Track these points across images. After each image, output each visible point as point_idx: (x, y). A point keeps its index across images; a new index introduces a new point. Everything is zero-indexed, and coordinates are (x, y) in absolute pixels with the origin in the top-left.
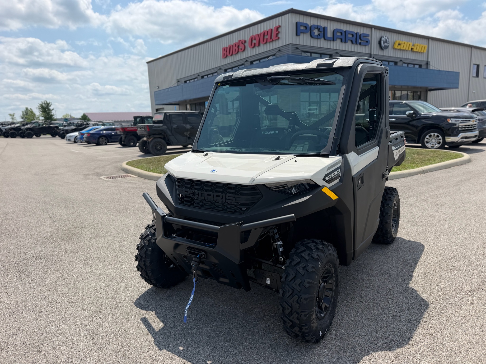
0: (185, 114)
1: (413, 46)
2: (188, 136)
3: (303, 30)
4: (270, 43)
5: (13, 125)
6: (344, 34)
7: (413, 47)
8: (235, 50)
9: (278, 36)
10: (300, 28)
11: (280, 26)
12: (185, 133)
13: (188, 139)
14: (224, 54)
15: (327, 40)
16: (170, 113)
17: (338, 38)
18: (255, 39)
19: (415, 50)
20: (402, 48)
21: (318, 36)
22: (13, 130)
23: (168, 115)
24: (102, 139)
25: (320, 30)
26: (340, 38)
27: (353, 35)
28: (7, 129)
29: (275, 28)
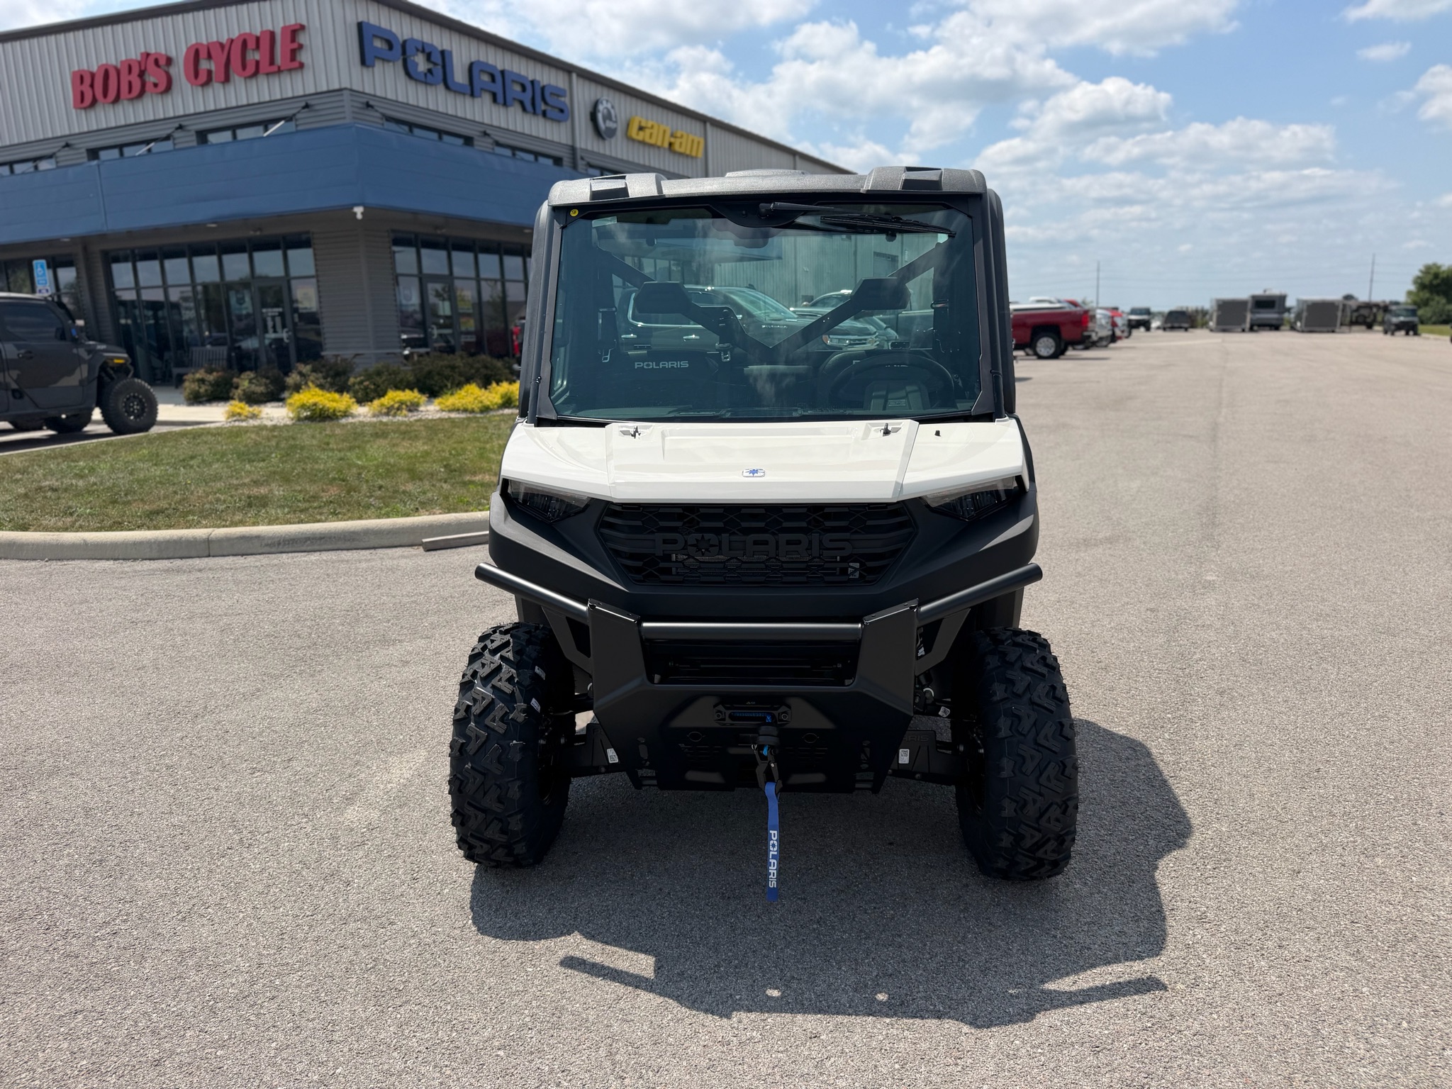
1: (672, 135)
2: (14, 386)
3: (381, 49)
4: (271, 78)
6: (499, 78)
7: (672, 140)
8: (130, 83)
9: (298, 58)
10: (372, 43)
11: (302, 27)
14: (82, 94)
15: (455, 92)
17: (486, 91)
18: (209, 57)
19: (677, 147)
20: (647, 140)
21: (429, 75)
25: (433, 59)
26: (490, 91)
27: (524, 88)
29: (284, 29)
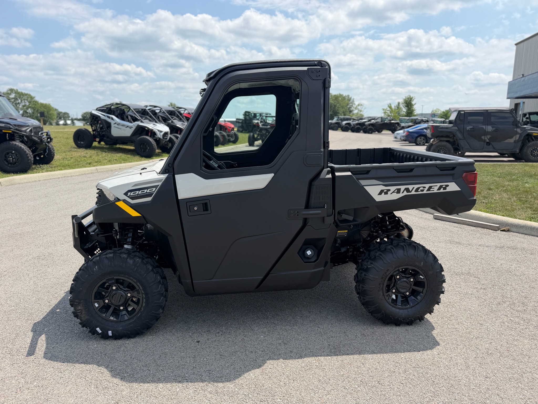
0: (488, 112)
2: (488, 141)
5: (361, 121)
12: (483, 137)
13: (487, 145)
16: (465, 111)
22: (359, 125)
23: (462, 113)
24: (421, 138)
28: (354, 124)
